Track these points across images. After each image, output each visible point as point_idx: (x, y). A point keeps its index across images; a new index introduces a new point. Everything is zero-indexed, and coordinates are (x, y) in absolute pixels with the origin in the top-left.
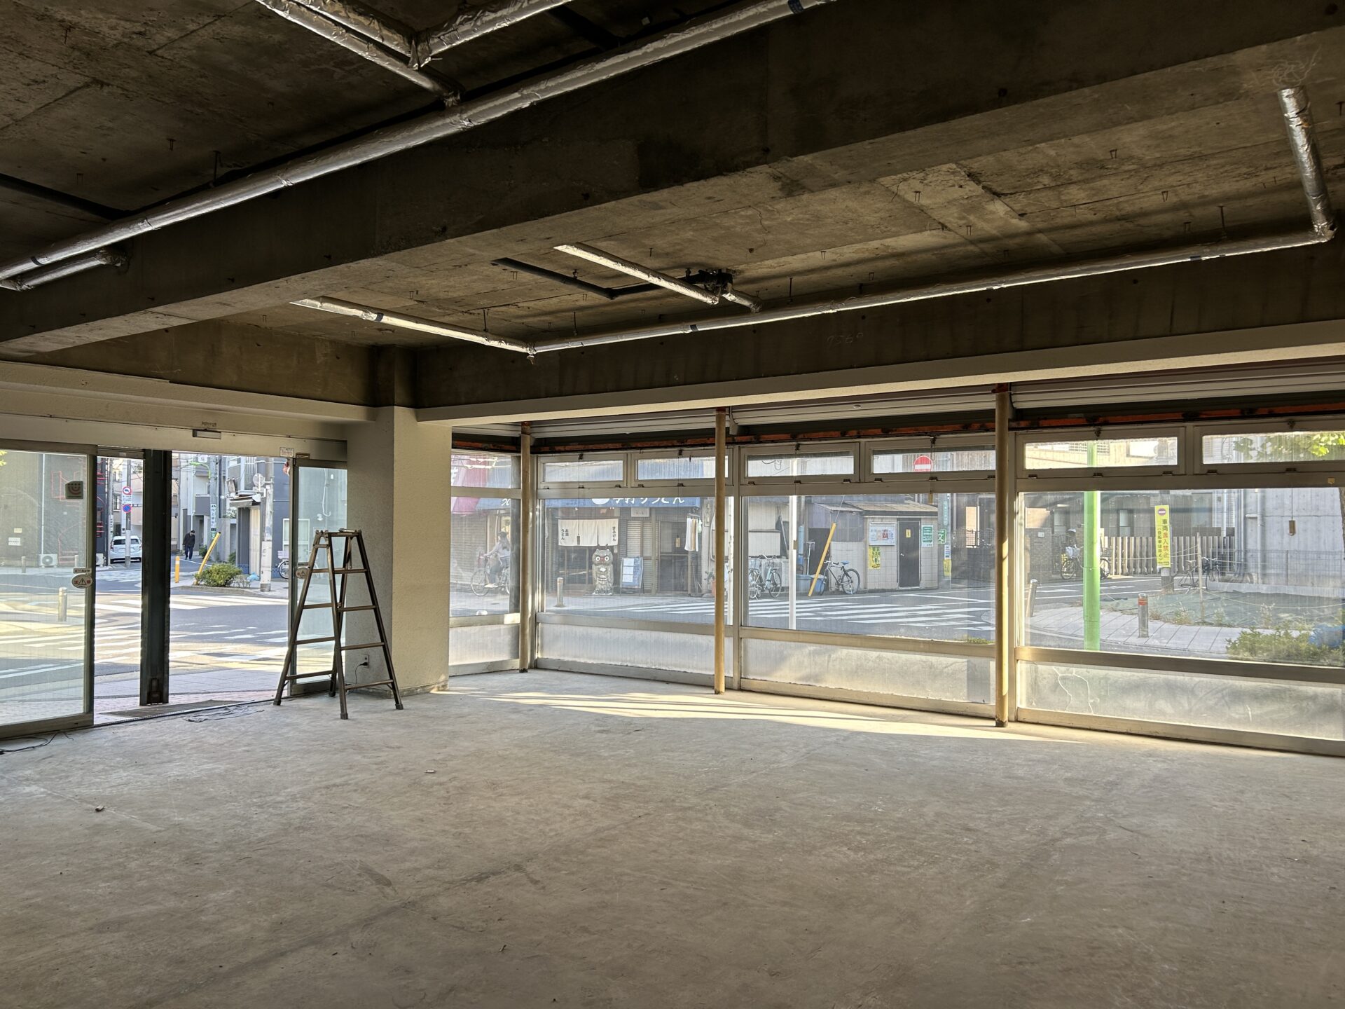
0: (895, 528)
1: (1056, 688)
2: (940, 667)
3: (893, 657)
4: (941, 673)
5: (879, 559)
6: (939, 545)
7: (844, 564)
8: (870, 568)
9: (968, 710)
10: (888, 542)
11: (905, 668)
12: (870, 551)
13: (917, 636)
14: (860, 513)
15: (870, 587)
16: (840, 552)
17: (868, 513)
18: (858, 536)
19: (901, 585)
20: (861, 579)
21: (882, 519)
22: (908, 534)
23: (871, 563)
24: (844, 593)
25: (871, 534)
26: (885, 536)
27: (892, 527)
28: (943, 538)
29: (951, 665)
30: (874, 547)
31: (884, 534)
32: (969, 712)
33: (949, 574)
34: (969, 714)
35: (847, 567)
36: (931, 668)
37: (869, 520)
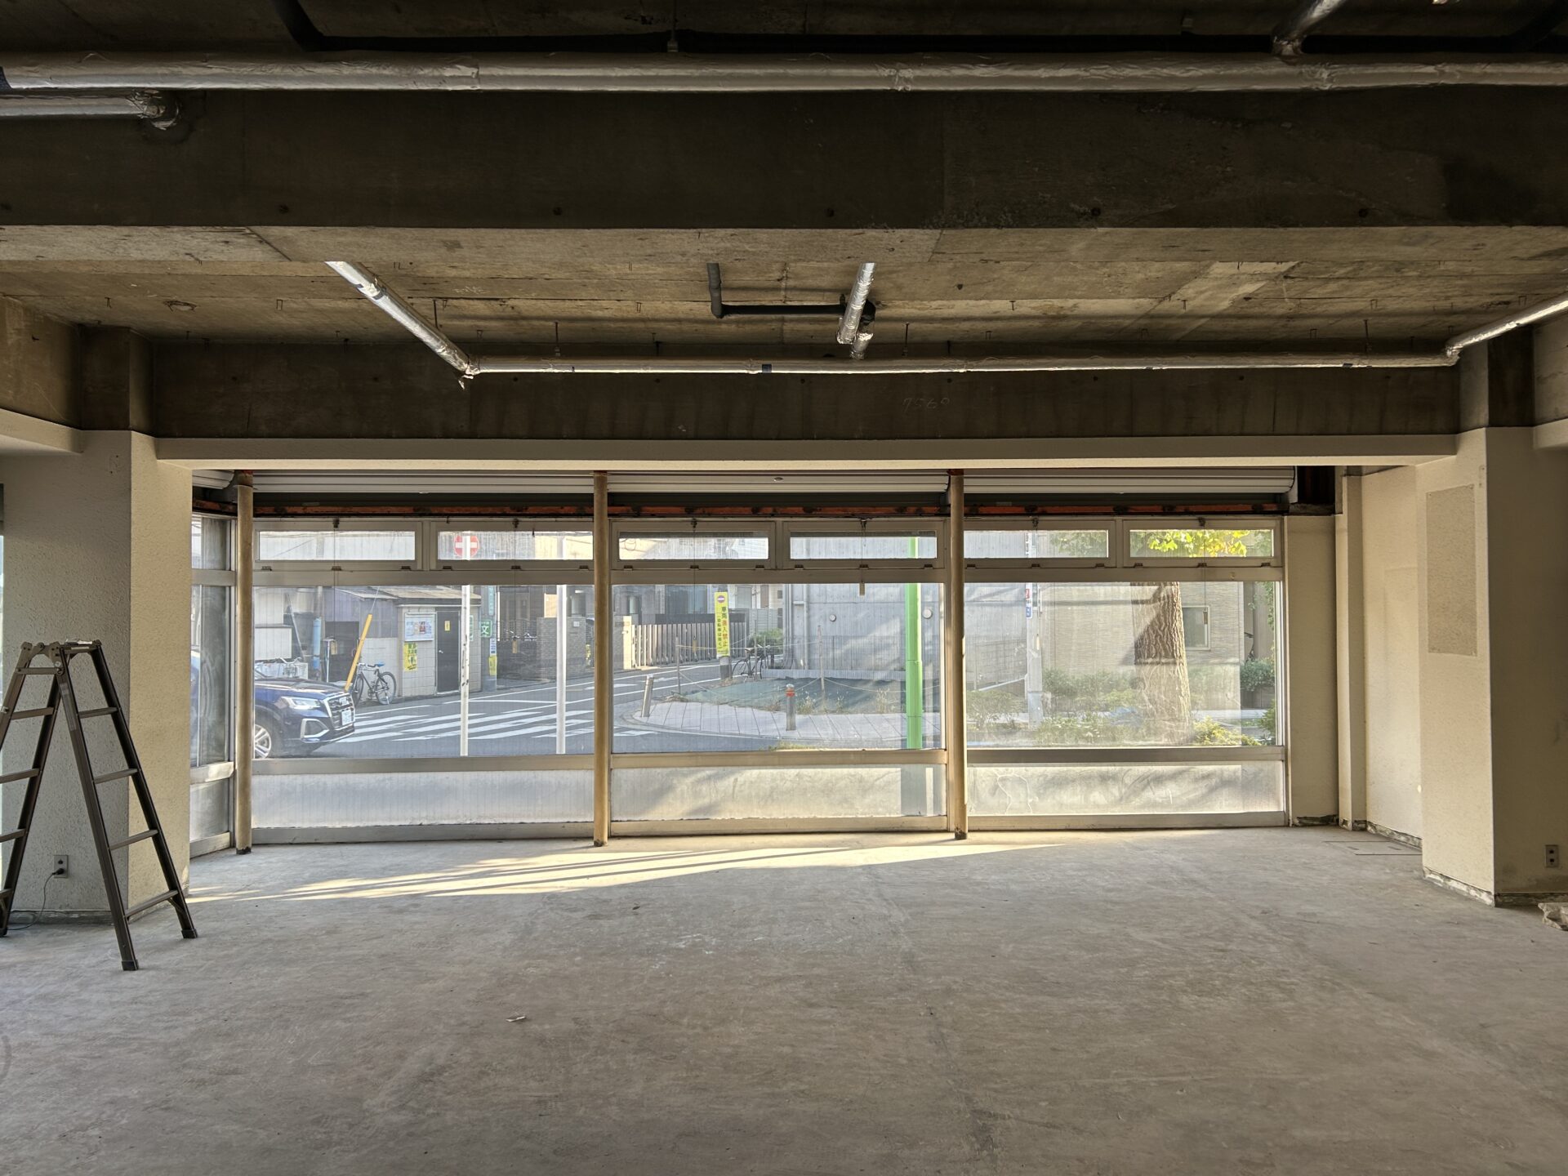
0: (433, 619)
1: (996, 790)
2: (872, 779)
3: (816, 774)
4: (872, 786)
5: (416, 658)
6: (483, 639)
7: (379, 666)
8: (405, 669)
9: (904, 825)
10: (423, 637)
11: (830, 785)
12: (406, 648)
13: (844, 747)
14: (394, 601)
15: (406, 693)
16: (371, 651)
17: (405, 601)
18: (391, 630)
19: (439, 690)
20: (397, 686)
21: (419, 608)
22: (447, 626)
23: (406, 663)
24: (378, 703)
25: (407, 627)
26: (423, 630)
27: (430, 618)
28: (488, 630)
29: (884, 776)
30: (410, 643)
31: (421, 627)
32: (906, 826)
33: (494, 673)
34: (906, 829)
35: (382, 670)
36: (860, 782)
37: (404, 611)
